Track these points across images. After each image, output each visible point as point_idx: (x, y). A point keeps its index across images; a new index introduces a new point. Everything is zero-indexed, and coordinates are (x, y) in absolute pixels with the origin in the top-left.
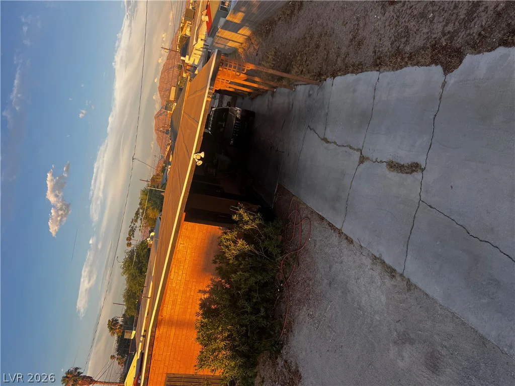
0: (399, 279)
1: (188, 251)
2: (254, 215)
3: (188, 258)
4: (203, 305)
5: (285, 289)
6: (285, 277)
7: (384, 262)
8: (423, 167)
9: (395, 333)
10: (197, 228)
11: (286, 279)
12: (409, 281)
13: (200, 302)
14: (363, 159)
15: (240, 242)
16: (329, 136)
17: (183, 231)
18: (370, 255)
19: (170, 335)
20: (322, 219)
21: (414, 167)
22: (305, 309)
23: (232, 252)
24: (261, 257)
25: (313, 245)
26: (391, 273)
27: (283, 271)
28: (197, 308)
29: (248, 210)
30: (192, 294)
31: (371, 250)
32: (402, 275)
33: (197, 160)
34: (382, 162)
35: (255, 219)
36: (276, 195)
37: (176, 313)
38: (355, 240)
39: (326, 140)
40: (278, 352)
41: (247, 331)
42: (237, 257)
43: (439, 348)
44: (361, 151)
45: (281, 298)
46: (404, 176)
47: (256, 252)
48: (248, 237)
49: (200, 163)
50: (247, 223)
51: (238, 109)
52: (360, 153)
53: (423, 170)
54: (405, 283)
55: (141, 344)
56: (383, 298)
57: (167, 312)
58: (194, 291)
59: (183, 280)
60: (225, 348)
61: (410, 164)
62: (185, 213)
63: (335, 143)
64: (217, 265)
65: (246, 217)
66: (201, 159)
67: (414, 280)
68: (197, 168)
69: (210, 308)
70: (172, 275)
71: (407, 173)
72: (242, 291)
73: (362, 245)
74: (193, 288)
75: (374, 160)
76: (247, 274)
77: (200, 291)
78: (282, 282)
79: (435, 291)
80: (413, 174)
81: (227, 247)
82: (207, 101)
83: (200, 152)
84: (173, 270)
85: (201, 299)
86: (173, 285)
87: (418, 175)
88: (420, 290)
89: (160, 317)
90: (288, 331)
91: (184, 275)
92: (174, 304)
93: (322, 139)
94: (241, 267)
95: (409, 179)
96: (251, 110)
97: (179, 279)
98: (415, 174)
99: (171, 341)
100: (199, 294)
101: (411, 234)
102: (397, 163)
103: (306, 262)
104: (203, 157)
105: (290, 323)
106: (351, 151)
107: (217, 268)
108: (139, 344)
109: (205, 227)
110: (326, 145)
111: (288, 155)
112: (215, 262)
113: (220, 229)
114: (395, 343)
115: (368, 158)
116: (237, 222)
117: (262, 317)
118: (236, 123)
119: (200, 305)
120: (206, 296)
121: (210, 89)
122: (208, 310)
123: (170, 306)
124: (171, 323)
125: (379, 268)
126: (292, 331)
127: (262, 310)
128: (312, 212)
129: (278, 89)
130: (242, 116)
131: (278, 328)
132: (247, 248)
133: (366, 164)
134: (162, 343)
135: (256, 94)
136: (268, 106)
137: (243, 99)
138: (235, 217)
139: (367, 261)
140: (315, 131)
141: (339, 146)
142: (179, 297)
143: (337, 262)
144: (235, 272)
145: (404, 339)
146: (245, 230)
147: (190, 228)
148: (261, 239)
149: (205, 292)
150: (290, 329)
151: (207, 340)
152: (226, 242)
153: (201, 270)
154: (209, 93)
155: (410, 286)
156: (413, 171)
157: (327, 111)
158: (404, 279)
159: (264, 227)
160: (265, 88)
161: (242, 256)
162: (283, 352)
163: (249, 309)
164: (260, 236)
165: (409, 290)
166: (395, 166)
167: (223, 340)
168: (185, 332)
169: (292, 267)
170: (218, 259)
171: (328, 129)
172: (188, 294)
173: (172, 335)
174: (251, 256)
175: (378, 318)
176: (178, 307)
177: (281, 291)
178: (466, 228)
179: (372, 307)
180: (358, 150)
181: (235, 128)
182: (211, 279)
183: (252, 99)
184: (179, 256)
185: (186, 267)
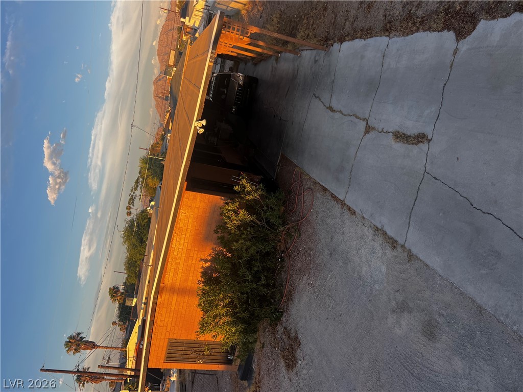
0: (400, 250)
1: (190, 220)
2: (256, 186)
3: (190, 227)
4: (204, 273)
5: (286, 258)
6: (286, 248)
7: (386, 233)
8: (429, 138)
9: (394, 302)
10: (199, 198)
11: (287, 249)
12: (410, 252)
13: (201, 270)
14: (368, 129)
15: (242, 212)
16: (334, 105)
17: (185, 200)
18: (372, 225)
19: (171, 302)
20: (325, 190)
21: (421, 138)
22: (305, 278)
23: (233, 223)
24: (263, 227)
25: (315, 216)
26: (393, 244)
27: (285, 241)
28: (199, 277)
29: (250, 180)
30: (194, 262)
31: (373, 221)
32: (403, 246)
33: (198, 128)
34: (388, 132)
35: (257, 189)
36: (279, 165)
37: (178, 281)
38: (357, 211)
39: (331, 109)
40: (278, 319)
41: (248, 298)
42: (238, 227)
43: (437, 317)
44: (367, 120)
45: (282, 267)
46: (410, 146)
47: (258, 222)
48: (250, 207)
49: (201, 131)
50: (249, 193)
51: (241, 74)
52: (366, 123)
53: (429, 141)
54: (406, 254)
55: (142, 311)
56: (384, 269)
57: (169, 279)
58: (196, 260)
59: (185, 249)
60: (227, 314)
61: (416, 134)
62: (186, 183)
63: (341, 112)
64: (219, 235)
65: (248, 188)
66: (203, 127)
67: (415, 251)
68: (198, 137)
69: (211, 276)
70: (174, 244)
71: (413, 144)
72: (244, 259)
73: (365, 216)
74: (195, 257)
75: (380, 130)
76: (248, 243)
77: (201, 260)
78: (283, 252)
79: (435, 261)
80: (419, 144)
81: (229, 217)
82: (209, 66)
83: (202, 120)
84: (175, 239)
85: (203, 267)
86: (175, 254)
87: (424, 146)
88: (421, 260)
89: (162, 285)
90: (288, 300)
91: (186, 244)
92: (176, 271)
93: (327, 108)
94: (243, 237)
95: (415, 150)
96: (254, 76)
97: (181, 248)
98: (421, 145)
99: (173, 308)
100: (201, 263)
101: (414, 205)
102: (404, 134)
103: (308, 233)
104: (204, 124)
105: (290, 291)
106: (357, 120)
107: (219, 238)
108: (140, 311)
109: (207, 196)
110: (332, 114)
111: (292, 124)
112: (217, 232)
113: (221, 199)
114: (394, 311)
115: (374, 128)
116: (239, 193)
117: (263, 285)
118: (238, 89)
119: (202, 273)
120: (208, 264)
121: (212, 53)
122: (209, 278)
123: (172, 274)
124: (173, 290)
125: (380, 239)
126: (292, 300)
127: (263, 278)
128: (315, 183)
129: (283, 54)
130: (244, 82)
131: (278, 296)
132: (249, 218)
133: (372, 135)
134: (164, 310)
135: (260, 59)
136: (272, 71)
137: (246, 64)
138: (236, 188)
139: (369, 233)
140: (320, 99)
141: (345, 115)
142: (181, 265)
143: (338, 233)
144: (237, 241)
145: (403, 308)
146: (248, 201)
147: (191, 197)
148: (263, 210)
149: (206, 261)
150: (290, 297)
151: (208, 306)
152: (227, 213)
153: (202, 239)
154: (211, 57)
155: (411, 257)
156: (419, 142)
157: (333, 78)
158: (406, 250)
159: (266, 197)
160: (269, 53)
161: (243, 226)
162: (283, 319)
163: (250, 278)
164: (262, 207)
165: (410, 260)
166: (400, 137)
167: (223, 307)
168: (186, 299)
169: (293, 238)
170: (220, 229)
171: (334, 97)
173: (174, 302)
174: (253, 227)
175: (377, 288)
176: (179, 276)
178: (470, 200)
179: (372, 277)
180: (364, 119)
181: (237, 95)
182: (213, 249)
183: (255, 64)
184: (181, 225)
185: (188, 235)
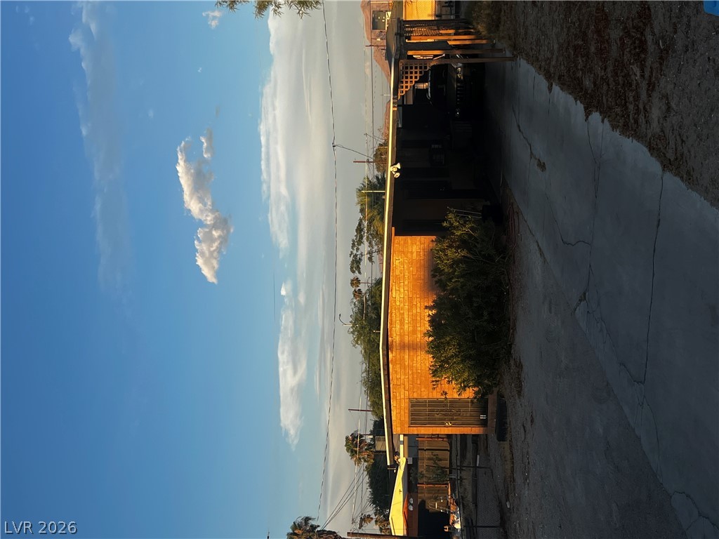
1: (405, 266)
3: (407, 274)
4: (433, 321)
5: (510, 290)
10: (409, 241)
11: (509, 280)
13: (427, 319)
17: (395, 247)
19: (404, 357)
24: (479, 261)
25: (521, 240)
28: (427, 326)
30: (418, 310)
34: (536, 159)
35: (465, 223)
36: (501, 187)
37: (406, 333)
38: (531, 229)
44: (531, 146)
47: (471, 257)
50: (456, 228)
53: (546, 169)
54: (544, 258)
56: (540, 274)
57: (396, 333)
58: (420, 308)
59: (406, 297)
61: (543, 162)
62: (393, 228)
63: (522, 133)
64: (436, 279)
69: (440, 325)
70: (393, 294)
71: (542, 170)
74: (419, 305)
76: (462, 280)
77: (426, 307)
82: (393, 111)
84: (394, 288)
85: (429, 315)
86: (397, 304)
89: (390, 339)
91: (406, 292)
92: (402, 323)
97: (402, 296)
99: (407, 363)
100: (426, 311)
103: (518, 258)
106: (527, 144)
107: (436, 282)
109: (422, 238)
112: (434, 276)
118: (458, 86)
119: (430, 321)
120: (434, 311)
121: (393, 99)
123: (398, 326)
124: (403, 346)
127: (485, 313)
128: (518, 207)
130: (464, 76)
133: (533, 159)
134: (398, 366)
138: (445, 224)
141: (524, 138)
142: (406, 316)
144: (450, 280)
147: (402, 242)
148: (478, 243)
149: (431, 308)
154: (394, 103)
161: (456, 263)
164: (476, 239)
168: (419, 354)
169: (511, 266)
171: (520, 115)
172: (415, 311)
173: (407, 357)
176: (406, 326)
177: (508, 294)
182: (436, 294)
184: (398, 272)
185: (406, 283)
